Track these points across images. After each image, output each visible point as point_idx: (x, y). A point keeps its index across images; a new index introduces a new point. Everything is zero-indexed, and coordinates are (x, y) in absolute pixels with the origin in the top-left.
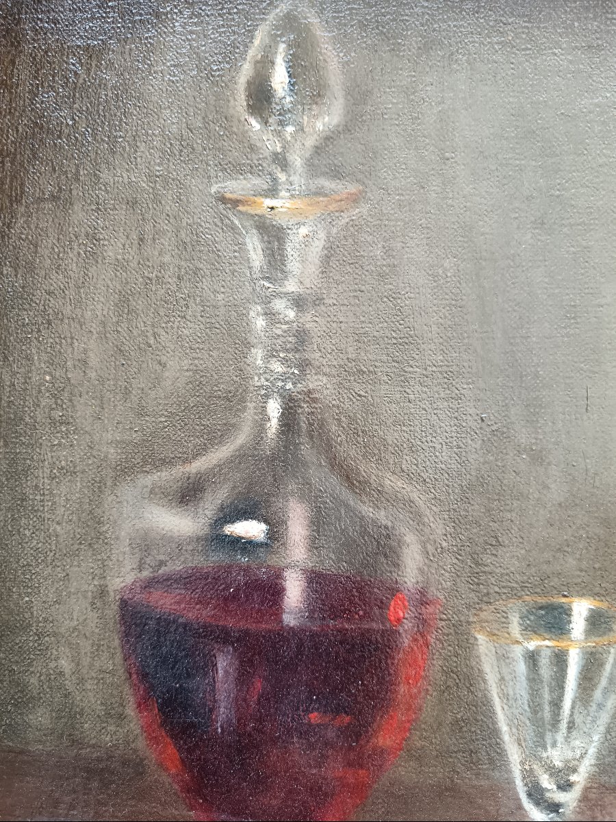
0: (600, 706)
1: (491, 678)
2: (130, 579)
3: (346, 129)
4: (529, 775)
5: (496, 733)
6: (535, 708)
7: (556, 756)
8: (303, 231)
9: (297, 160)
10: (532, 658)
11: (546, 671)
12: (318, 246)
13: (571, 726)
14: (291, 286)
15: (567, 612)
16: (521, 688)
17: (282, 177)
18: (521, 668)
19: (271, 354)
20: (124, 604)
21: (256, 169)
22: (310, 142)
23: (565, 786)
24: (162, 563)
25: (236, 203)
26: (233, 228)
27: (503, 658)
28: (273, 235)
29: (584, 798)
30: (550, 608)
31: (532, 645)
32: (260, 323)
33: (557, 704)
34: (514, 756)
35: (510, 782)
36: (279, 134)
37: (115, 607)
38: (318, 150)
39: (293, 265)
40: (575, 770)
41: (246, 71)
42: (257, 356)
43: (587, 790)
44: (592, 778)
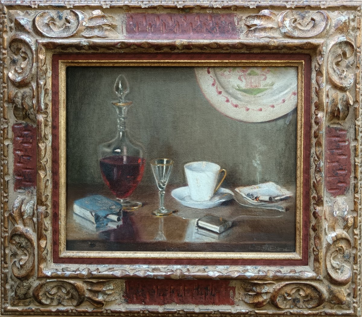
0: (168, 174)
1: (153, 170)
2: (101, 158)
3: (130, 93)
4: (159, 184)
5: (154, 178)
6: (159, 174)
7: (163, 181)
8: (124, 108)
9: (123, 98)
10: (159, 167)
11: (161, 169)
12: (126, 110)
13: (165, 176)
14: (123, 116)
15: (163, 161)
16: (157, 171)
17: (121, 100)
18: (157, 169)
19: (120, 126)
20: (100, 162)
21: (117, 99)
22: (125, 95)
23: (164, 185)
24: (106, 156)
25: (114, 104)
26: (114, 108)
27: (155, 167)
28: (120, 108)
29: (167, 187)
30: (161, 160)
31: (159, 165)
32: (119, 121)
33: (162, 173)
34: (157, 181)
35: (156, 185)
36: (120, 94)
37: (99, 162)
38: (126, 96)
39: (123, 113)
40: (165, 183)
41: (115, 85)
42: (118, 126)
43: (167, 185)
44: (168, 184)
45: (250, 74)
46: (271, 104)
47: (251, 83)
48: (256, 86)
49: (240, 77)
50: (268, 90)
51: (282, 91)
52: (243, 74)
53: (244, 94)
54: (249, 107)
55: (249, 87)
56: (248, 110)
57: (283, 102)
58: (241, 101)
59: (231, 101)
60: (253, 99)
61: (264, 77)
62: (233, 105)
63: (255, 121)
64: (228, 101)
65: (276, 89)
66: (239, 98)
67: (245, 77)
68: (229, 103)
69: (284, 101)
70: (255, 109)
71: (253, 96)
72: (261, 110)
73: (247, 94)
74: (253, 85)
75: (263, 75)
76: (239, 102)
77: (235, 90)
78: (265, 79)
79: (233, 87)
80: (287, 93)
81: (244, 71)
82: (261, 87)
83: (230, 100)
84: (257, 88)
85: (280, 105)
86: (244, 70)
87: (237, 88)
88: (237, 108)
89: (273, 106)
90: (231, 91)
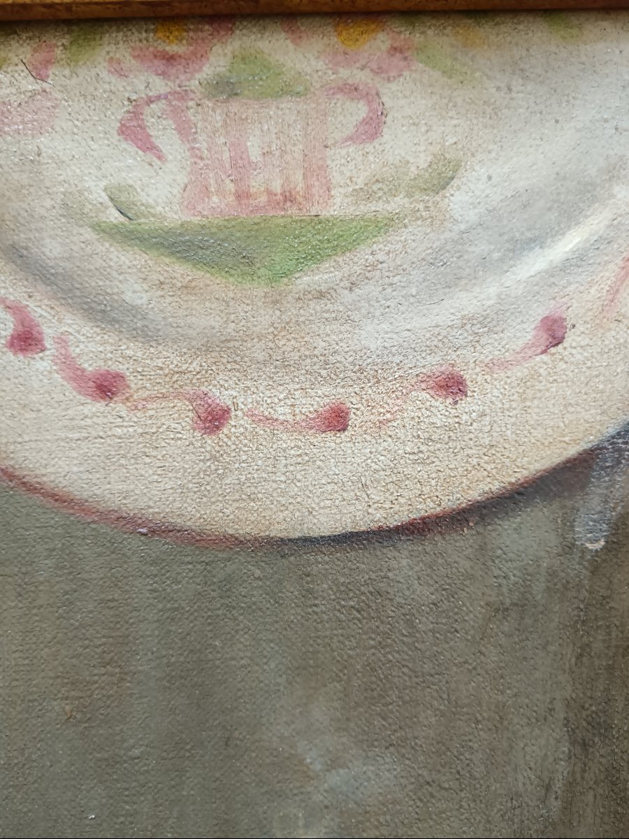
45: (225, 89)
46: (433, 364)
47: (240, 166)
48: (289, 198)
49: (136, 114)
50: (405, 234)
51: (537, 241)
52: (160, 86)
53: (181, 271)
54: (223, 397)
55: (218, 205)
56: (214, 419)
57: (544, 338)
58: (146, 334)
59: (62, 341)
60: (265, 318)
61: (360, 110)
62: (77, 376)
63: (283, 523)
64: (26, 340)
65: (472, 216)
66: (134, 311)
67: (176, 113)
68: (41, 364)
69: (554, 332)
70: (282, 412)
71: (259, 290)
72: (337, 420)
73: (200, 276)
74: (256, 183)
75: (352, 90)
76: (133, 349)
77: (88, 234)
78: (372, 128)
79: (73, 210)
80: (578, 260)
81: (170, 59)
82: (338, 206)
83: (48, 332)
84: (293, 211)
85: (519, 372)
86: (174, 48)
87: (114, 216)
88: (118, 407)
89: (452, 386)
90: (52, 249)
